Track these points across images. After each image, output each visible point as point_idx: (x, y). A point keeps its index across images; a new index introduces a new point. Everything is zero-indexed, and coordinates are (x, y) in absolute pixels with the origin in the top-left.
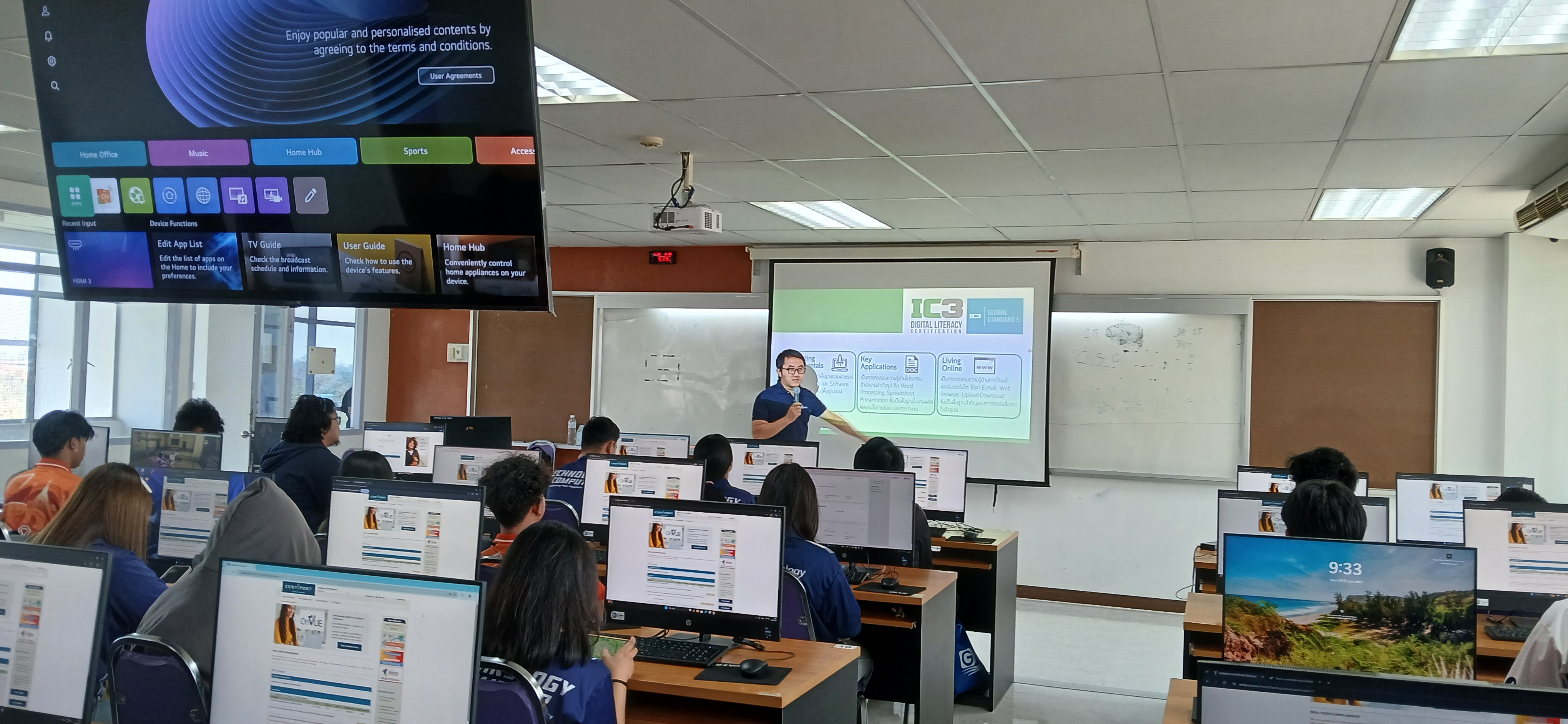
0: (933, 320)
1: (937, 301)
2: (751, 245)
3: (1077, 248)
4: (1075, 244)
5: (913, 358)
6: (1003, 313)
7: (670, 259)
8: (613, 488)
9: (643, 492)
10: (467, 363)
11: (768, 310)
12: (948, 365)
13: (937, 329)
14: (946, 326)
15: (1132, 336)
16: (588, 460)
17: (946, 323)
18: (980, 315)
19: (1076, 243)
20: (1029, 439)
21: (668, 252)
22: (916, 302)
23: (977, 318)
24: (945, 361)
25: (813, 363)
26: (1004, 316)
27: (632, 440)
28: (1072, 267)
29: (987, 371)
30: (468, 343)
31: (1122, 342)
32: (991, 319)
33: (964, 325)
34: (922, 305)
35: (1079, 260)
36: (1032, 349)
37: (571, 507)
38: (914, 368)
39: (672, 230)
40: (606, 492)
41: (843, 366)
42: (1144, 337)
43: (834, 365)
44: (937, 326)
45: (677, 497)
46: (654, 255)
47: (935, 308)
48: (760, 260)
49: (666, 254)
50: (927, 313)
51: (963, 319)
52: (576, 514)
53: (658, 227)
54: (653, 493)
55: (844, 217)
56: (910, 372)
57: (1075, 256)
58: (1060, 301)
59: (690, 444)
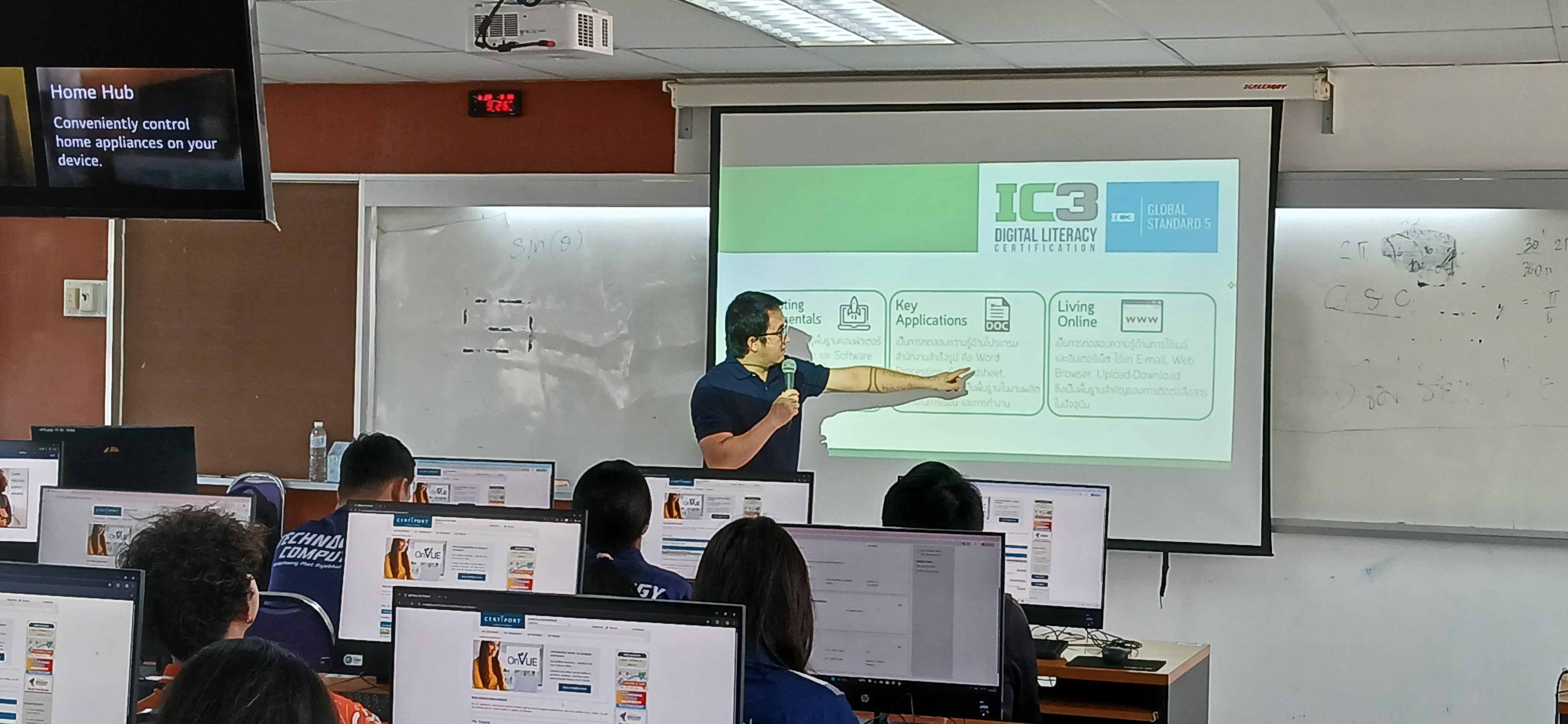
0: (1038, 226)
1: (1047, 188)
2: (674, 78)
3: (1325, 80)
4: (1321, 72)
5: (1000, 302)
6: (1178, 211)
7: (510, 106)
8: (402, 570)
9: (460, 576)
10: (105, 319)
11: (708, 209)
12: (1071, 315)
13: (1047, 244)
14: (1064, 238)
15: (1434, 253)
16: (350, 514)
17: (1064, 232)
18: (1132, 215)
19: (1322, 69)
20: (1230, 460)
21: (506, 93)
22: (1005, 190)
23: (1127, 220)
24: (1063, 307)
25: (801, 315)
26: (1181, 217)
27: (438, 473)
28: (1312, 118)
29: (1147, 326)
30: (106, 279)
31: (1414, 266)
32: (1154, 223)
33: (1101, 235)
34: (1017, 196)
35: (1329, 104)
36: (1235, 282)
37: (316, 607)
38: (1002, 322)
39: (512, 50)
40: (387, 577)
41: (861, 319)
42: (1458, 257)
43: (842, 316)
44: (1047, 238)
45: (530, 584)
46: (480, 98)
47: (1045, 202)
48: (692, 108)
49: (502, 97)
50: (1029, 214)
51: (1099, 223)
52: (327, 620)
53: (484, 45)
54: (483, 578)
55: (859, 21)
56: (993, 330)
57: (1323, 95)
58: (1290, 186)
59: (556, 477)
